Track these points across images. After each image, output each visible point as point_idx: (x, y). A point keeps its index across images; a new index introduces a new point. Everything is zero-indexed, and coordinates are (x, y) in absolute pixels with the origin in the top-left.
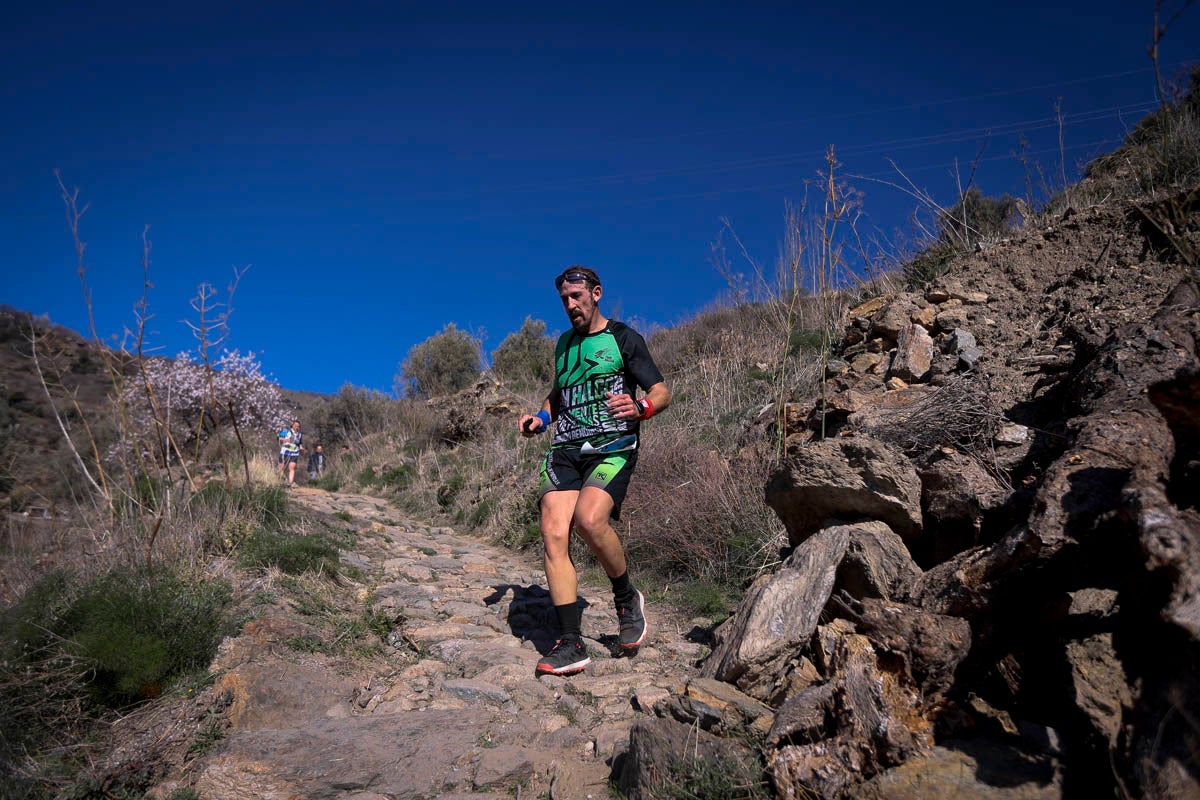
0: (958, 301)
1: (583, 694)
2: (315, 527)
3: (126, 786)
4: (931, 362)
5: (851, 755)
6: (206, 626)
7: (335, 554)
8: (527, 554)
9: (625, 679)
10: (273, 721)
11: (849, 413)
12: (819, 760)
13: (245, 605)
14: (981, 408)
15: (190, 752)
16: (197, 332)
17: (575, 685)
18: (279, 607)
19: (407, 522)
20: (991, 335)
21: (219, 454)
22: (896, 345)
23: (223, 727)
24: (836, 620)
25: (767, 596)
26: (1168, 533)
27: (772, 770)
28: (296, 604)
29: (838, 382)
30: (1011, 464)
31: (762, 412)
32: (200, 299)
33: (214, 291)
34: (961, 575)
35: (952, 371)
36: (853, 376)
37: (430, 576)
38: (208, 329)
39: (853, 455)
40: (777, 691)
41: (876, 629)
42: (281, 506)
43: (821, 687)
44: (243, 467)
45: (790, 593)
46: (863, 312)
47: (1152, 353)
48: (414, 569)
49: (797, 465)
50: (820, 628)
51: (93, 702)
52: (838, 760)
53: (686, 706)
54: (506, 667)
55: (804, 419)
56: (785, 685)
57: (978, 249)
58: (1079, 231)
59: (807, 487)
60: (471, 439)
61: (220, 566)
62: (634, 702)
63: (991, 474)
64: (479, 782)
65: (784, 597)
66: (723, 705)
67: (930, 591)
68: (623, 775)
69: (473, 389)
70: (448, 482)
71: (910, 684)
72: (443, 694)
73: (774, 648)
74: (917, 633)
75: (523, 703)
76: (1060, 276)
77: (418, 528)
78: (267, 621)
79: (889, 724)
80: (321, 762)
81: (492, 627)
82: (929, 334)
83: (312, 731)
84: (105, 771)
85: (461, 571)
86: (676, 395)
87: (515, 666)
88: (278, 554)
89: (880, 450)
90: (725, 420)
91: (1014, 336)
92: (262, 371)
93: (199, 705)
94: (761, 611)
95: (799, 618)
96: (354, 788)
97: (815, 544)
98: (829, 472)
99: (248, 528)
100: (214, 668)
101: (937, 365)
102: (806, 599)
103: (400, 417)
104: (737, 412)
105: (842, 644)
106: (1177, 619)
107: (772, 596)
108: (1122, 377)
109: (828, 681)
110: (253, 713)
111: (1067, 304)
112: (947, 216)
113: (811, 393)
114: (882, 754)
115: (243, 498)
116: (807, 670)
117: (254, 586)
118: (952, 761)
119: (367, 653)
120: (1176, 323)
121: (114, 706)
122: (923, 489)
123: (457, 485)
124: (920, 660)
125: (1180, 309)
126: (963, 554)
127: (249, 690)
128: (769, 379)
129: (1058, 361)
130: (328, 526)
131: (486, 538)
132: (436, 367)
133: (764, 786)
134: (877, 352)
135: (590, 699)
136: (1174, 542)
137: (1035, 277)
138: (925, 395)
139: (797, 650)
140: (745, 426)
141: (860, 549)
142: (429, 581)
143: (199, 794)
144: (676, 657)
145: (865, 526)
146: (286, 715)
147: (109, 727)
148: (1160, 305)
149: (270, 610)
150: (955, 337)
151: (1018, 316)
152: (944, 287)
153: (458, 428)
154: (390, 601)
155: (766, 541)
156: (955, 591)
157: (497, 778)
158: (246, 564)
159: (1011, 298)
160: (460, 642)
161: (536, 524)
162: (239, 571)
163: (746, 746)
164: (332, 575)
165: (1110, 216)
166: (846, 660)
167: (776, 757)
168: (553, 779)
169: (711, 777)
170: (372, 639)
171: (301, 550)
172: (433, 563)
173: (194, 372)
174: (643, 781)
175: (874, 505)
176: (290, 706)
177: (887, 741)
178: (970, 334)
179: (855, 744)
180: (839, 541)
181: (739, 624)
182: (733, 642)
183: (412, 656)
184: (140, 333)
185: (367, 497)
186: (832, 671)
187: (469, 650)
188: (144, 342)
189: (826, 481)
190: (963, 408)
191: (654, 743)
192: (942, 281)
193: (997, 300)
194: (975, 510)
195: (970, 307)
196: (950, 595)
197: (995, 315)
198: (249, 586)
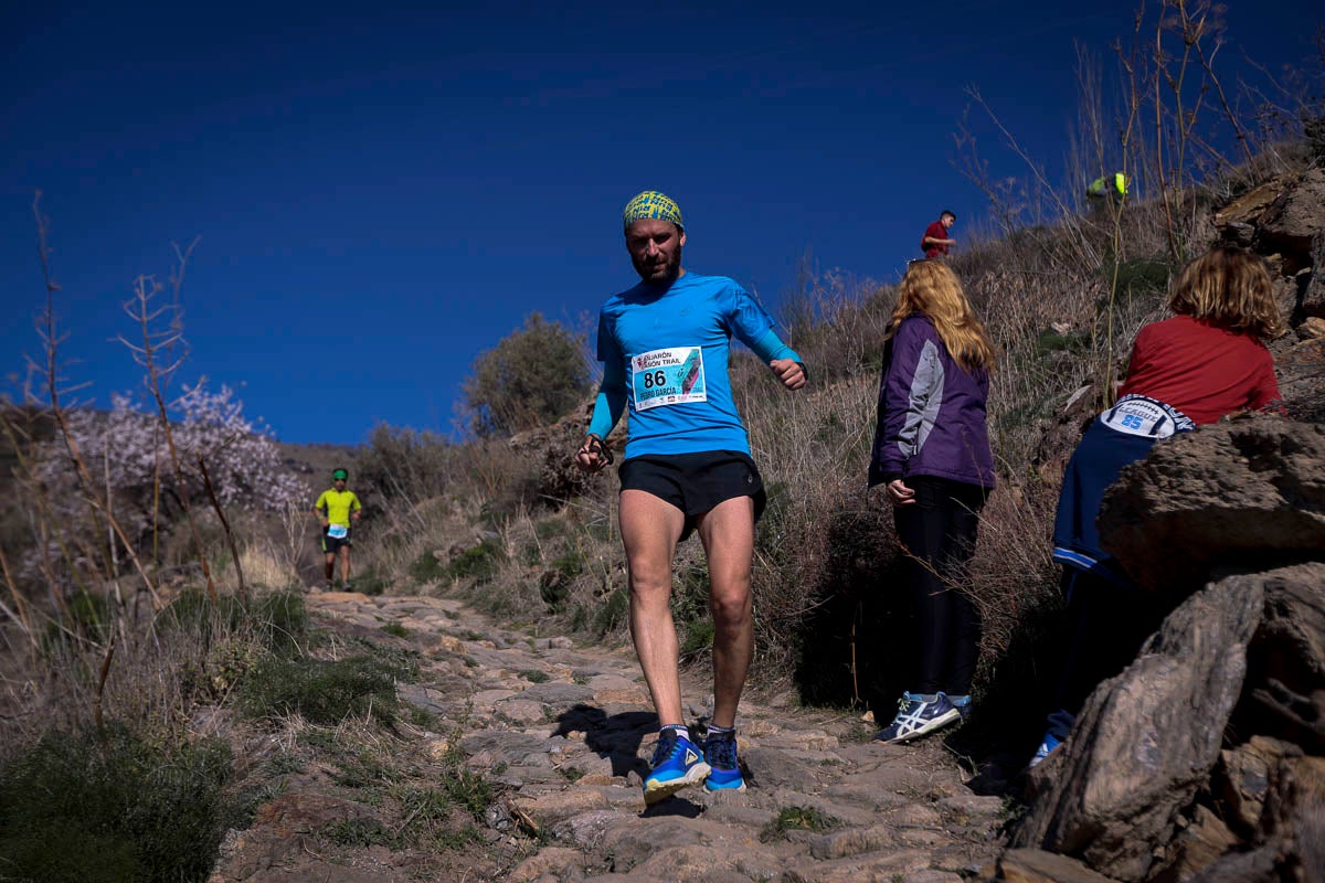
2: (353, 650)
6: (197, 815)
7: (389, 688)
8: (695, 668)
9: (882, 861)
13: (254, 777)
16: (139, 354)
18: (307, 777)
19: (496, 633)
21: (193, 550)
22: (1310, 263)
24: (1256, 739)
25: (1123, 702)
28: (334, 770)
31: (1070, 402)
32: (139, 301)
38: (155, 349)
39: (1255, 449)
40: (1158, 868)
42: (297, 619)
43: (1250, 856)
44: (232, 566)
45: (1165, 695)
46: (1240, 214)
48: (516, 705)
49: (1153, 476)
50: (1227, 755)
54: (682, 851)
56: (1172, 857)
59: (1174, 513)
60: (586, 493)
61: (211, 721)
65: (1156, 704)
69: (581, 413)
70: (555, 564)
73: (1147, 790)
77: (516, 640)
78: (293, 800)
87: (696, 848)
88: (300, 694)
89: (1308, 436)
92: (246, 415)
94: (1114, 730)
95: (1186, 739)
97: (1200, 609)
98: (1214, 483)
99: (247, 656)
100: (215, 879)
102: (1196, 704)
103: (468, 468)
104: (1025, 407)
105: (1282, 773)
107: (1133, 702)
109: (1263, 844)
115: (236, 611)
116: (1211, 830)
117: (267, 745)
119: (457, 842)
123: (570, 568)
128: (1078, 346)
130: (372, 647)
131: (624, 650)
132: (519, 384)
139: (1189, 793)
140: (1043, 429)
141: (1284, 612)
142: (541, 722)
144: (964, 821)
145: (1291, 574)
149: (295, 782)
153: (562, 477)
154: (484, 757)
158: (252, 713)
160: (600, 816)
162: (240, 725)
164: (386, 721)
166: (1293, 803)
170: (460, 819)
171: (334, 685)
172: (544, 693)
175: (1302, 535)
180: (1245, 600)
181: (1077, 753)
182: (1069, 784)
183: (526, 843)
184: (50, 365)
185: (428, 600)
186: (1267, 823)
187: (618, 826)
188: (58, 379)
189: (1209, 499)
198: (257, 747)
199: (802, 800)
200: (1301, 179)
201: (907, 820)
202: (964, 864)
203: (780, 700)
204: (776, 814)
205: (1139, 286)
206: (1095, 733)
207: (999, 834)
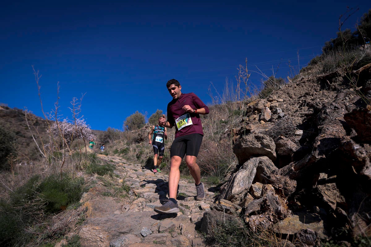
0: (276, 101)
1: (185, 206)
2: (105, 164)
3: (59, 234)
4: (271, 116)
5: (271, 217)
6: (78, 190)
7: (111, 170)
10: (99, 215)
11: (250, 130)
12: (261, 219)
13: (88, 184)
14: (290, 125)
15: (76, 225)
16: (72, 110)
17: (183, 203)
18: (98, 184)
19: (128, 163)
20: (286, 109)
21: (76, 145)
22: (261, 113)
23: (85, 217)
24: (257, 182)
25: (238, 176)
26: (362, 150)
27: (249, 222)
28: (103, 184)
29: (246, 122)
30: (299, 140)
31: (225, 131)
32: (73, 102)
33: (77, 99)
34: (293, 168)
35: (277, 119)
36: (250, 121)
37: (137, 177)
38: (75, 110)
40: (241, 202)
41: (274, 182)
42: (96, 158)
43: (259, 199)
45: (244, 175)
46: (251, 105)
47: (336, 110)
48: (132, 175)
49: (243, 142)
50: (253, 185)
51: (46, 212)
52: (267, 219)
53: (220, 206)
55: (237, 132)
56: (243, 201)
57: (280, 88)
58: (305, 83)
59: (246, 148)
60: (144, 141)
61: (80, 174)
62: (200, 208)
63: (294, 143)
64: (160, 230)
65: (243, 177)
66: (230, 206)
67: (284, 173)
68: (202, 226)
69: (144, 128)
70: (139, 152)
71: (284, 197)
72: (146, 207)
73: (241, 190)
74: (286, 183)
76: (301, 95)
77: (131, 164)
78: (96, 188)
79: (282, 208)
80: (115, 226)
82: (270, 109)
83: (111, 218)
84: (53, 230)
85: (145, 175)
88: (97, 170)
89: (265, 137)
90: (215, 133)
91: (292, 109)
92: (86, 124)
93: (78, 211)
94: (237, 181)
95: (247, 182)
96: (125, 233)
97: (249, 162)
98: (252, 143)
99: (88, 163)
100: (81, 201)
101: (273, 117)
102: (249, 177)
103: (124, 135)
104: (218, 132)
105: (265, 187)
106: (366, 174)
108: (329, 116)
109: (261, 198)
110: (94, 213)
111: (305, 101)
112: (270, 80)
113: (239, 126)
114: (279, 216)
116: (249, 196)
117: (91, 179)
119: (124, 197)
120: (340, 102)
121: (53, 213)
122: (276, 147)
123: (141, 153)
124: (286, 191)
125: (340, 99)
126: (292, 163)
127: (92, 207)
128: (226, 123)
129: (310, 113)
130: (108, 164)
132: (133, 123)
133: (246, 227)
134: (256, 115)
135: (187, 207)
136: (364, 152)
137: (295, 95)
138: (270, 125)
139: (247, 191)
140: (221, 135)
141: (261, 163)
142: (136, 178)
143: (80, 236)
144: (208, 195)
145: (261, 157)
146: (103, 214)
147: (52, 218)
148: (334, 98)
149: (96, 185)
150: (277, 110)
151: (292, 104)
152: (272, 98)
153: (141, 138)
154: (128, 183)
155: (230, 164)
156: (291, 173)
157: (166, 229)
158: (88, 173)
159: (289, 100)
160: (149, 193)
161: (164, 162)
162: (86, 175)
163: (238, 217)
164: (111, 176)
165: (313, 80)
166: (266, 191)
167: (248, 219)
168: (181, 229)
169: (230, 225)
170: (124, 193)
171: (103, 169)
172: (137, 173)
173: (68, 124)
174: (208, 228)
175: (264, 152)
176: (104, 211)
177: (281, 213)
178: (280, 109)
179: (271, 214)
180: (256, 161)
181: (230, 184)
182: (229, 189)
183: (136, 197)
184: (56, 111)
185: (116, 157)
186: (262, 194)
187: (152, 195)
188: (57, 114)
189: (251, 146)
190: (286, 126)
191: (212, 217)
192: (271, 96)
193: (286, 101)
194: (292, 152)
195: (279, 103)
196: (290, 174)
197: (286, 104)
198: (89, 179)
199: (182, 192)
200: (260, 100)
205: (235, 115)
206: (233, 181)
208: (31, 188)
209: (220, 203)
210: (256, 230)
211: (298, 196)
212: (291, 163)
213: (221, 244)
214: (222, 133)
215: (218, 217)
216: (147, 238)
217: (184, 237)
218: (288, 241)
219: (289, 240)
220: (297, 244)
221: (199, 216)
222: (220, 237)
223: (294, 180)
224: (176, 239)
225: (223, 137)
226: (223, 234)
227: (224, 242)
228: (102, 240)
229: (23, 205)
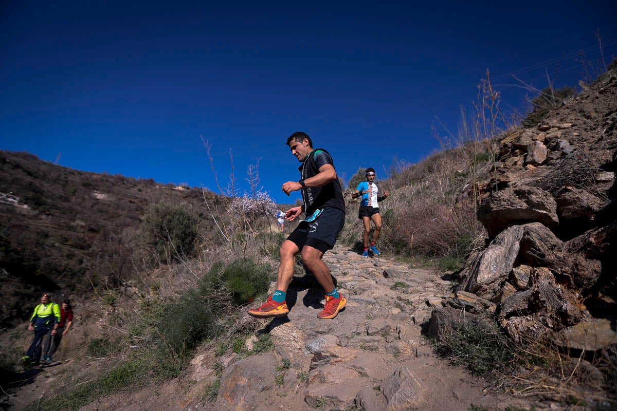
0: (556, 128)
1: (405, 300)
4: (547, 156)
5: (547, 321)
6: (265, 278)
9: (422, 294)
11: (508, 182)
12: (530, 323)
14: (586, 166)
16: (250, 182)
17: (401, 296)
20: (577, 140)
21: (261, 225)
22: (527, 151)
24: (522, 265)
25: (486, 256)
27: (506, 327)
29: (500, 171)
30: (606, 190)
31: (464, 188)
32: (250, 170)
33: (253, 167)
34: (592, 239)
35: (559, 158)
36: (506, 168)
38: (253, 180)
40: (494, 297)
41: (553, 264)
43: (525, 292)
45: (498, 254)
46: (507, 141)
48: (331, 259)
49: (493, 201)
50: (514, 269)
51: (233, 303)
52: (540, 322)
53: (457, 301)
54: (372, 291)
55: (485, 188)
56: (498, 294)
57: (563, 105)
59: (498, 211)
61: (266, 260)
62: (428, 303)
63: (595, 195)
64: (369, 332)
65: (495, 256)
66: (474, 301)
67: (573, 249)
68: (430, 330)
71: (574, 289)
73: (493, 277)
74: (576, 265)
75: (381, 304)
76: (610, 109)
79: (567, 306)
80: (310, 324)
81: (364, 277)
82: (544, 144)
83: (305, 313)
84: (241, 324)
85: (347, 259)
86: (424, 187)
87: (376, 290)
89: (534, 190)
90: (448, 193)
91: (590, 138)
92: (270, 197)
94: (484, 263)
95: (504, 265)
96: (323, 333)
97: (506, 234)
98: (509, 203)
99: (274, 246)
101: (551, 156)
102: (506, 256)
104: (452, 190)
105: (534, 272)
107: (489, 256)
109: (529, 289)
112: (544, 95)
113: (487, 177)
114: (564, 319)
115: (270, 237)
116: (509, 287)
118: (603, 323)
121: (240, 304)
122: (557, 206)
124: (579, 278)
126: (592, 230)
128: (464, 175)
133: (502, 334)
134: (517, 156)
135: (409, 302)
137: (596, 112)
138: (545, 170)
139: (504, 278)
140: (457, 195)
141: (528, 234)
142: (337, 263)
144: (441, 286)
145: (527, 225)
147: (240, 311)
150: (558, 144)
151: (591, 129)
152: (548, 123)
155: (474, 239)
156: (590, 247)
157: (377, 330)
159: (584, 123)
160: (353, 283)
162: (272, 261)
163: (489, 318)
166: (538, 279)
167: (505, 322)
168: (400, 331)
169: (475, 330)
173: (250, 199)
174: (440, 333)
175: (533, 216)
177: (567, 314)
178: (566, 141)
179: (549, 316)
180: (519, 231)
181: (474, 269)
182: (472, 276)
184: (233, 185)
186: (530, 284)
188: (234, 188)
189: (508, 207)
190: (576, 167)
191: (444, 317)
192: (546, 121)
193: (576, 125)
194: (590, 212)
195: (562, 130)
196: (586, 250)
197: (578, 131)
198: (276, 265)
199: (400, 280)
200: (524, 131)
201: (427, 286)
202: (442, 296)
203: (392, 259)
204: (394, 284)
205: (480, 160)
206: (479, 264)
207: (450, 290)
208: (216, 276)
209: (456, 296)
210: (521, 340)
211: (606, 287)
212: (589, 231)
213: (461, 357)
214: (458, 192)
215: (455, 317)
216: (352, 340)
217: (403, 342)
218: (583, 360)
219: (585, 359)
220: (601, 366)
221: (426, 315)
222: (458, 346)
223: (595, 260)
224: (392, 344)
225: (461, 198)
226: (464, 342)
227: (466, 354)
228: (296, 340)
229: (209, 295)
